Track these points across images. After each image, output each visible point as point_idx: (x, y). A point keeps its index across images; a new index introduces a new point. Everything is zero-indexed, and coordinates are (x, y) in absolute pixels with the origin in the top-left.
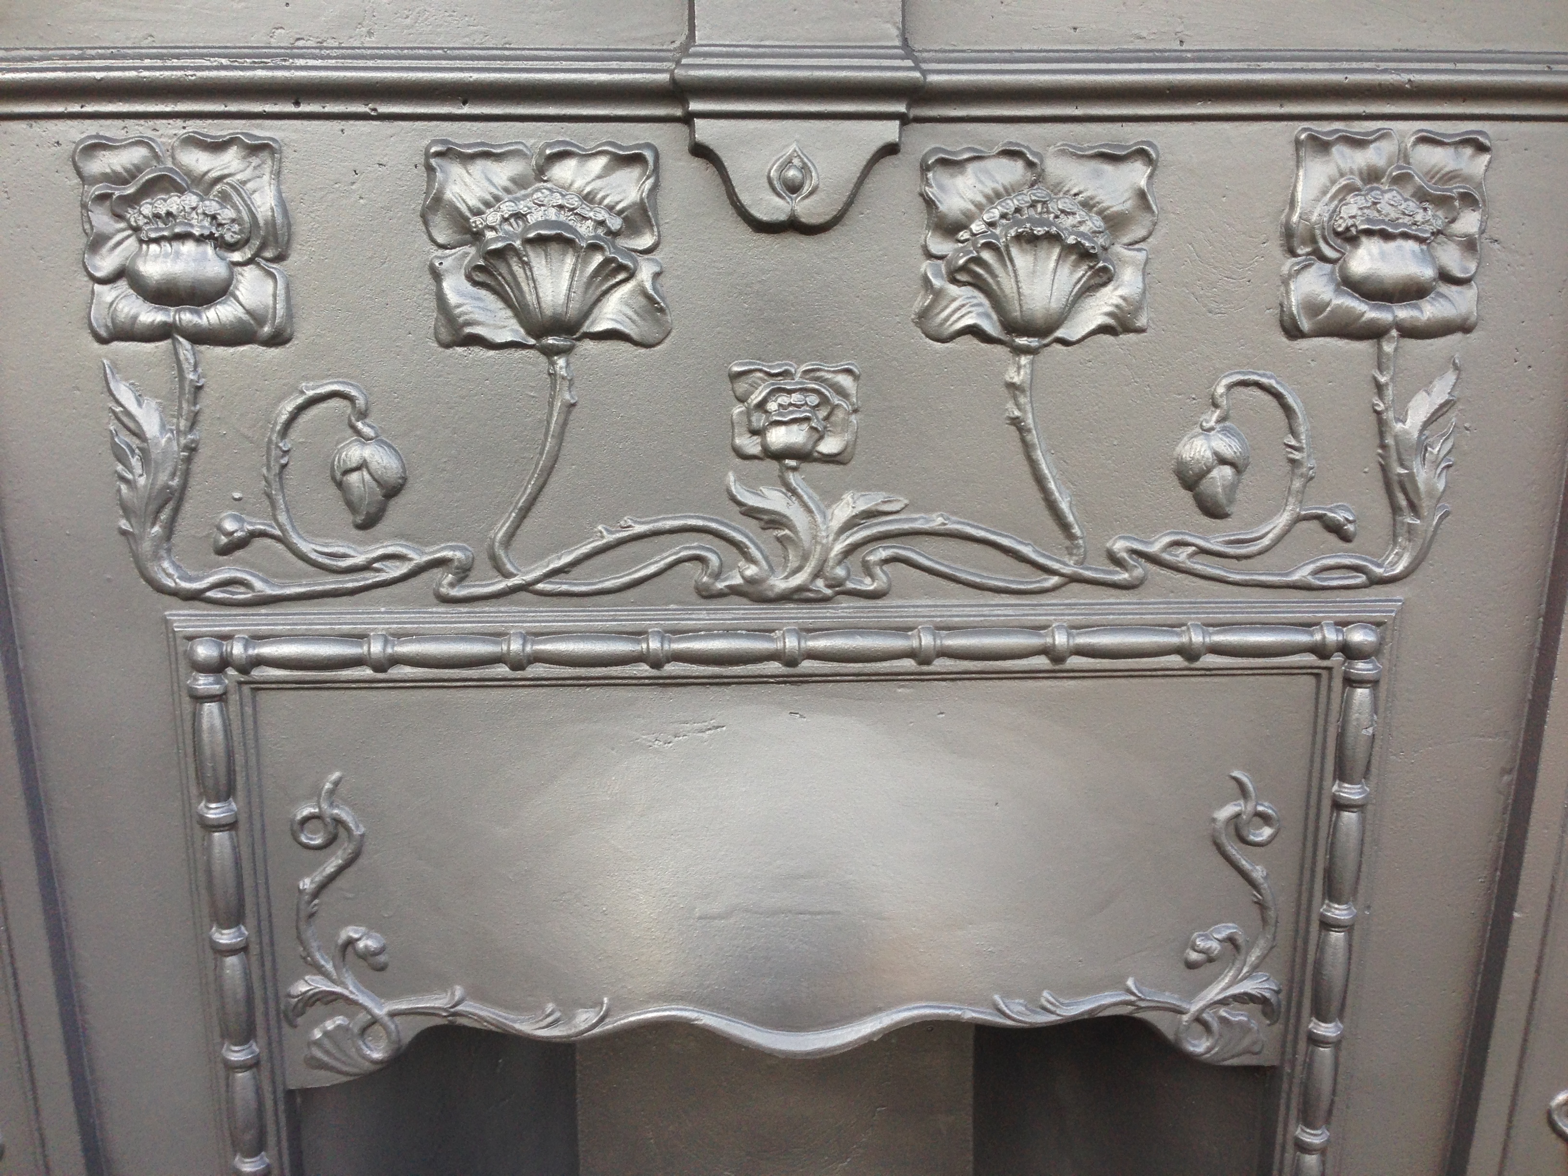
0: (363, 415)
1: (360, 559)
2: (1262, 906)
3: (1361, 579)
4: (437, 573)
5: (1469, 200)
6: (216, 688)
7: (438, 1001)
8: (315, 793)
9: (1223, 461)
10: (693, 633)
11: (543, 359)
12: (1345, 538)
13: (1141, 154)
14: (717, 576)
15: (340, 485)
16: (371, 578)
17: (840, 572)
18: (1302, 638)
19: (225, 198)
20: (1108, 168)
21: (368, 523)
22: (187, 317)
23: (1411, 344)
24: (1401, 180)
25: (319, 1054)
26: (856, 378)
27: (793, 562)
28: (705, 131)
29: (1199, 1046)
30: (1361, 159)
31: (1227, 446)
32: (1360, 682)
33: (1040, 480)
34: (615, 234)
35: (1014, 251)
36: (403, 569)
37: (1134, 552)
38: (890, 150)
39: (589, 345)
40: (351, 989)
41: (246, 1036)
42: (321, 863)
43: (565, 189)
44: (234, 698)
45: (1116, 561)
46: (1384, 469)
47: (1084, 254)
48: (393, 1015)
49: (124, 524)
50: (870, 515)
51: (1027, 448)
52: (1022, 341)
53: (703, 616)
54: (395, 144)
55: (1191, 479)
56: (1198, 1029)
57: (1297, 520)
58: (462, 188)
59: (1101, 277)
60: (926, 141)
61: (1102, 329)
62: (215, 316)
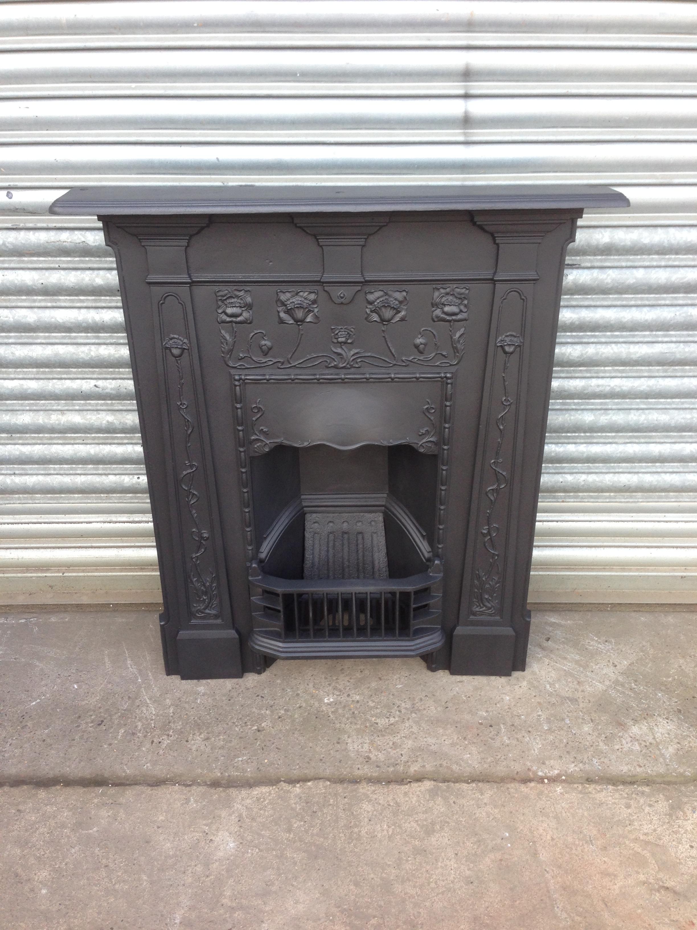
0: (265, 336)
1: (264, 361)
2: (433, 424)
3: (449, 365)
4: (278, 363)
5: (465, 298)
6: (239, 384)
7: (278, 440)
8: (256, 403)
9: (422, 343)
10: (325, 374)
11: (297, 326)
12: (446, 357)
13: (404, 291)
14: (329, 364)
15: (261, 348)
16: (266, 364)
17: (352, 363)
18: (438, 376)
19: (241, 299)
20: (399, 293)
21: (266, 355)
22: (234, 319)
23: (456, 323)
24: (453, 295)
25: (256, 450)
26: (354, 329)
27: (343, 362)
28: (326, 288)
29: (422, 450)
30: (445, 291)
31: (422, 341)
32: (449, 384)
33: (389, 348)
34: (310, 305)
35: (382, 308)
36: (272, 362)
37: (406, 360)
38: (359, 291)
39: (305, 323)
40: (262, 438)
41: (243, 446)
42: (257, 415)
43: (302, 297)
44: (242, 386)
45: (403, 361)
46: (452, 344)
47: (394, 309)
48: (270, 443)
49: (223, 355)
50: (357, 353)
51: (386, 342)
52: (385, 323)
53: (327, 371)
54: (272, 289)
55: (417, 347)
56: (421, 447)
57: (436, 354)
58: (283, 297)
59: (399, 312)
60: (367, 289)
61: (399, 321)
62: (239, 319)
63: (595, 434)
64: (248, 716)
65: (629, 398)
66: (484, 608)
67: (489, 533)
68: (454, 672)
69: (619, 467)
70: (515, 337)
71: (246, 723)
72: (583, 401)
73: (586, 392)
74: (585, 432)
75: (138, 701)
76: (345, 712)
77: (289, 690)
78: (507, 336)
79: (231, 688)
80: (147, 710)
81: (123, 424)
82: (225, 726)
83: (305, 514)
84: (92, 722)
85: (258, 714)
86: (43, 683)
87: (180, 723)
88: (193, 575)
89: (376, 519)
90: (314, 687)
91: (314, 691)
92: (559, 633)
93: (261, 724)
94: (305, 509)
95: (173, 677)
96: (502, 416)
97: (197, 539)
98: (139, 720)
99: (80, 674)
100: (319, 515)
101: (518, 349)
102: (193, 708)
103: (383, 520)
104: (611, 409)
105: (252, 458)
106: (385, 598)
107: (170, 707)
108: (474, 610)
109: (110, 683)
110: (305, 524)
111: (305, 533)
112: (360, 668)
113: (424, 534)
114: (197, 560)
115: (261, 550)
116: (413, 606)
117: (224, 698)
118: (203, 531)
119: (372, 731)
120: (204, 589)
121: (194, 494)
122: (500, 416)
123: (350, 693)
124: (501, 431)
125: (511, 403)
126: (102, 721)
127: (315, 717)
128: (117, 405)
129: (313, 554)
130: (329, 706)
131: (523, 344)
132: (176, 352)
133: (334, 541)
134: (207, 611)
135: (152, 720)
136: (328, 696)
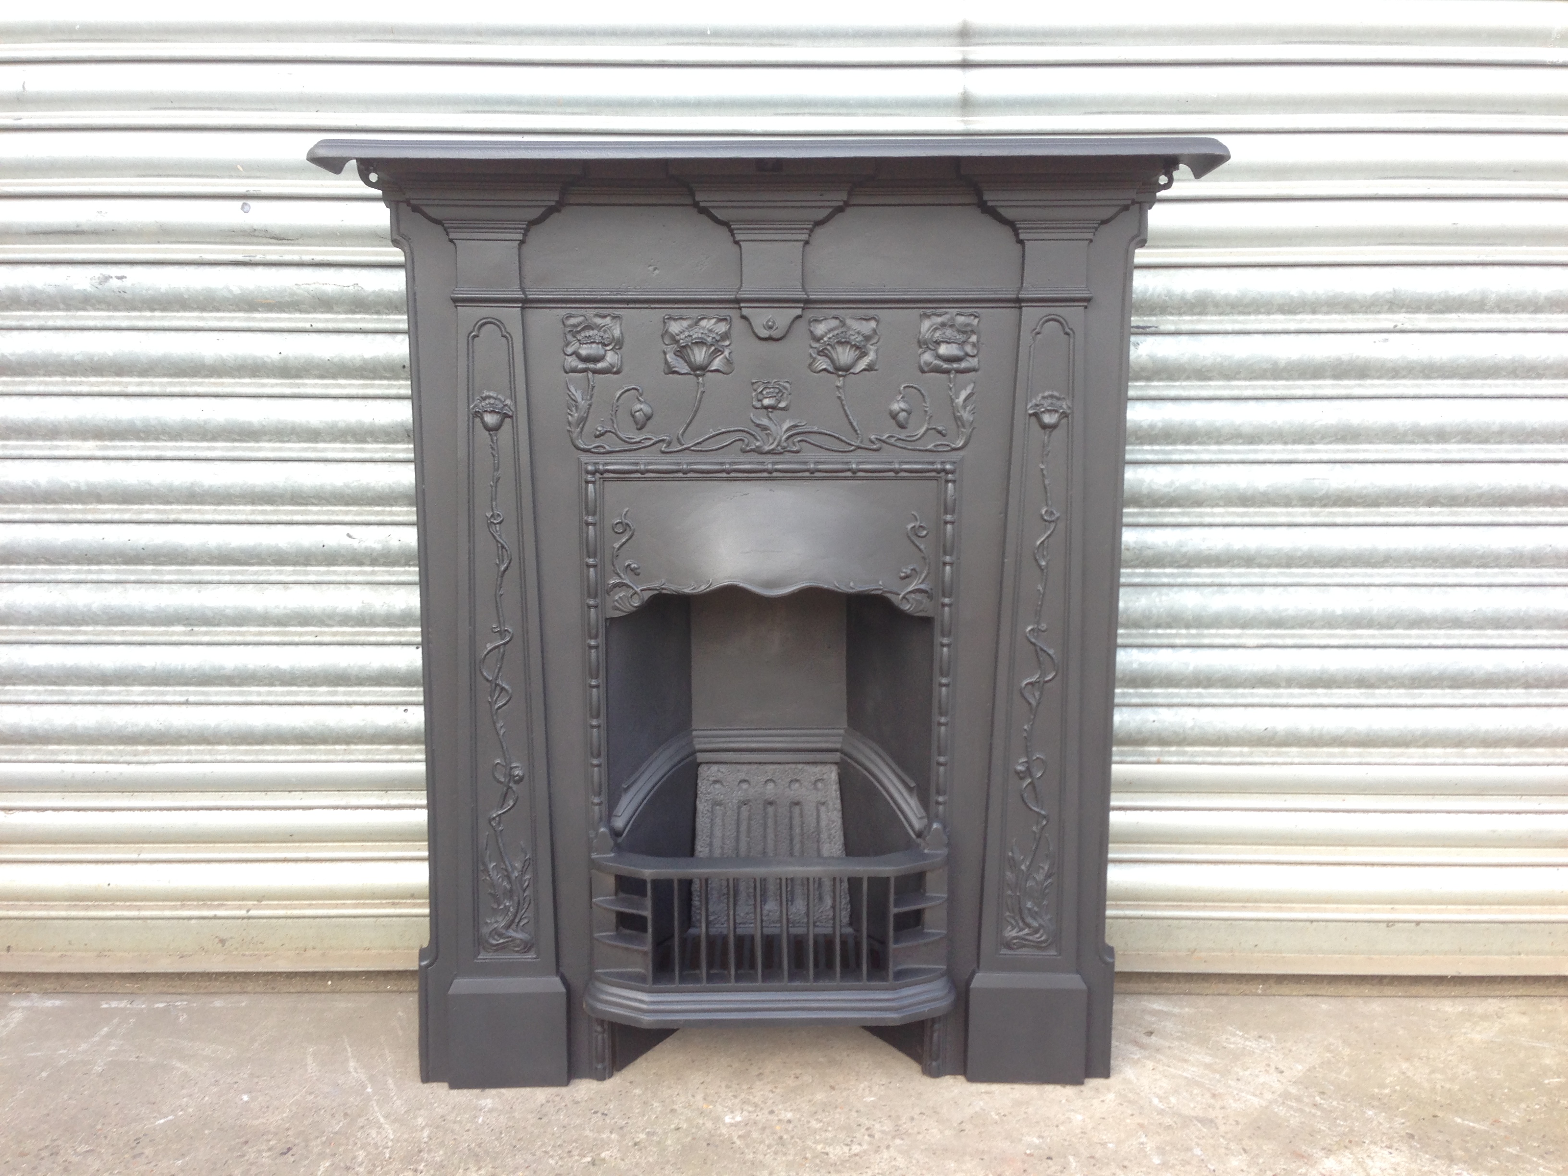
0: (641, 395)
1: (638, 440)
2: (924, 558)
4: (661, 444)
5: (973, 332)
6: (593, 479)
7: (657, 585)
8: (620, 515)
9: (903, 410)
10: (740, 463)
11: (695, 378)
12: (944, 435)
13: (873, 318)
14: (747, 445)
15: (633, 416)
16: (642, 445)
17: (785, 444)
18: (930, 467)
19: (605, 331)
20: (864, 322)
21: (640, 429)
22: (591, 366)
23: (960, 376)
24: (952, 326)
25: (616, 604)
26: (790, 384)
27: (771, 441)
28: (745, 312)
29: (906, 607)
30: (939, 320)
31: (903, 405)
32: (950, 481)
33: (847, 416)
34: (718, 341)
35: (836, 346)
36: (652, 442)
37: (877, 439)
38: (799, 317)
39: (709, 374)
40: (627, 581)
41: (594, 597)
42: (621, 539)
43: (704, 328)
44: (598, 483)
45: (872, 442)
46: (954, 414)
47: (858, 348)
48: (642, 590)
49: (568, 428)
50: (795, 426)
51: (843, 406)
52: (840, 373)
53: (743, 458)
54: (655, 315)
55: (894, 416)
56: (904, 601)
57: (928, 430)
58: (675, 328)
59: (864, 354)
60: (810, 314)
61: (864, 370)
62: (600, 365)
63: (1206, 632)
64: (576, 1141)
65: (1260, 566)
66: (1026, 931)
67: (1029, 772)
68: (973, 1078)
69: (1252, 695)
70: (1058, 399)
71: (570, 1152)
72: (1181, 570)
73: (1184, 550)
74: (1188, 626)
75: (362, 1119)
76: (764, 1136)
77: (655, 1104)
78: (1044, 398)
79: (544, 1102)
80: (378, 1133)
81: (389, 606)
82: (529, 1157)
83: (699, 764)
84: (270, 1149)
85: (595, 1139)
86: (184, 1091)
87: (441, 1153)
88: (490, 856)
89: (825, 777)
90: (705, 1099)
91: (705, 1106)
92: (1169, 1025)
93: (599, 1154)
94: (699, 755)
95: (434, 1085)
96: (1043, 542)
97: (502, 780)
98: (362, 1148)
99: (256, 1080)
100: (723, 768)
101: (1064, 421)
102: (468, 1130)
103: (837, 778)
104: (1230, 585)
105: (611, 622)
106: (841, 935)
107: (423, 1128)
108: (1007, 935)
109: (311, 1093)
110: (696, 784)
111: (698, 802)
112: (793, 1072)
113: (913, 785)
114: (499, 823)
115: (614, 813)
116: (894, 910)
117: (529, 1116)
118: (514, 765)
119: (817, 1165)
120: (508, 886)
121: (503, 689)
122: (1038, 543)
123: (775, 1109)
124: (1042, 570)
125: (1058, 518)
126: (289, 1149)
127: (705, 1144)
128: (382, 573)
129: (711, 845)
130: (734, 1128)
131: (1073, 412)
132: (490, 419)
133: (750, 819)
134: (511, 933)
135: (387, 1148)
136: (732, 1112)
